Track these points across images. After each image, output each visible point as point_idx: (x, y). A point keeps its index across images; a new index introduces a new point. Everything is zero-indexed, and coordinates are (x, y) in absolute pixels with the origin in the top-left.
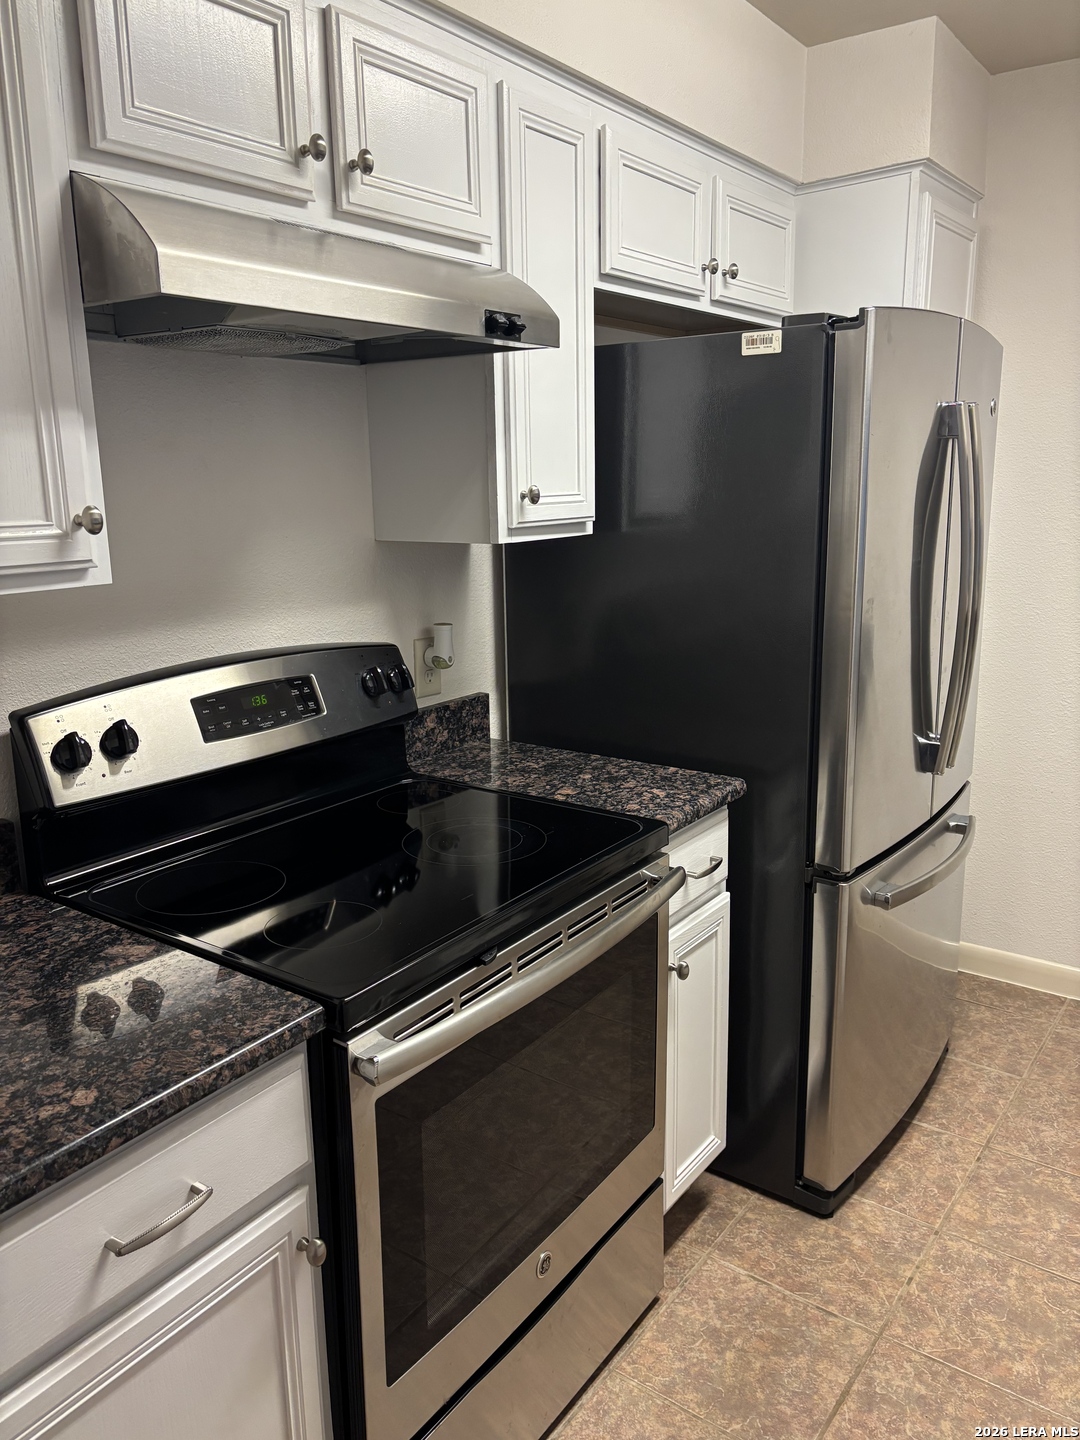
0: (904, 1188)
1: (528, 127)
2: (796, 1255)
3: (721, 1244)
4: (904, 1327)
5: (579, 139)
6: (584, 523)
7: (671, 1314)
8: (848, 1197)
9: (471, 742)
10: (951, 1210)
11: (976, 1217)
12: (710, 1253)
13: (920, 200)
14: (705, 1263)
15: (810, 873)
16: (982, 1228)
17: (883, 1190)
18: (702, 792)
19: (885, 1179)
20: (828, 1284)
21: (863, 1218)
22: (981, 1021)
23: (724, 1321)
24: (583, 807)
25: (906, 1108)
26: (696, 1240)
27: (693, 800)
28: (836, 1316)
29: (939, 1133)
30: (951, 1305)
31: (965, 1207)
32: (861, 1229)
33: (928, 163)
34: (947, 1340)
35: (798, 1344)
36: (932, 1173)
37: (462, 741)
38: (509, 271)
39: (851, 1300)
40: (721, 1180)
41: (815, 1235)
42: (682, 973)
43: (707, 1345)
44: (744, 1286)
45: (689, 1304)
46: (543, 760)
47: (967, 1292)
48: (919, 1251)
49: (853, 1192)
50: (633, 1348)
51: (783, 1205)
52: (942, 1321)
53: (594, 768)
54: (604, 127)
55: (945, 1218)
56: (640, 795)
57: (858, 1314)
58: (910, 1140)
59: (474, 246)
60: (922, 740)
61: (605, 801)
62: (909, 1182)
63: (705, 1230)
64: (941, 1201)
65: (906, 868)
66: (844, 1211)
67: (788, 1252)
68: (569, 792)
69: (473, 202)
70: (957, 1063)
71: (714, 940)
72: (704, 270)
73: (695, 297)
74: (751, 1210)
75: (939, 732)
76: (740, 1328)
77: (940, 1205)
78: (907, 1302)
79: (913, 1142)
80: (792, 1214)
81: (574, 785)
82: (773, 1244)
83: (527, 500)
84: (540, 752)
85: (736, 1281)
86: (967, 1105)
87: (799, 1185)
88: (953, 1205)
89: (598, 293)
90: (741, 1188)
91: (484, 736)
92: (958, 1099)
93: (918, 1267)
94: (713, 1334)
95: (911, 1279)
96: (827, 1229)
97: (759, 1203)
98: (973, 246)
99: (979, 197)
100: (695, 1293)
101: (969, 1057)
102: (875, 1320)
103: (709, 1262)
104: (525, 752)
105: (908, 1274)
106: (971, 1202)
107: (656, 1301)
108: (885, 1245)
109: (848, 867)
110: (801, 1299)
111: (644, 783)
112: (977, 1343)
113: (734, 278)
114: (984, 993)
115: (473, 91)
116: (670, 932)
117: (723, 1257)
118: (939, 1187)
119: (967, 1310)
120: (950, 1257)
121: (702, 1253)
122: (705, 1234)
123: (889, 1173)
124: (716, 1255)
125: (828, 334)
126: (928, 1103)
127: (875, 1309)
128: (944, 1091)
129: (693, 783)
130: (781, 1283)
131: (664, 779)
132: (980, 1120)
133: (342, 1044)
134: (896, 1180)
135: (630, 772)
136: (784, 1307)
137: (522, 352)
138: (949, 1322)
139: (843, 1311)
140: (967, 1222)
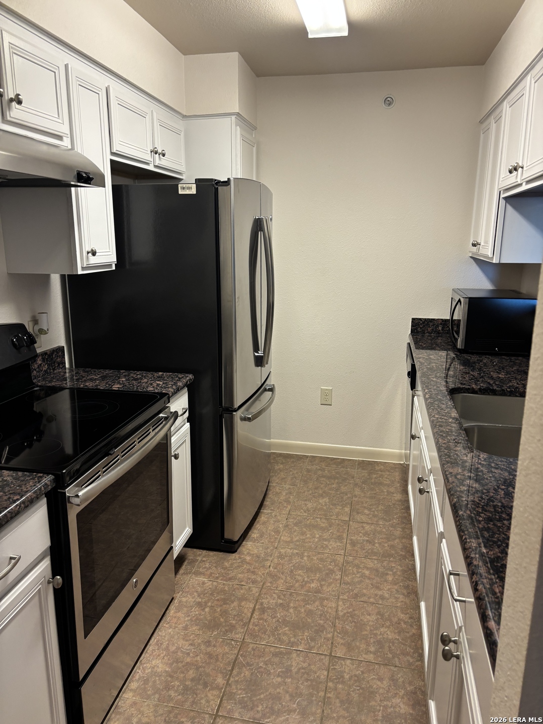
0: (261, 536)
1: (80, 85)
2: (225, 568)
3: (195, 572)
4: (271, 583)
5: (100, 91)
6: (111, 265)
7: (180, 602)
8: (241, 543)
9: (57, 370)
10: (280, 539)
11: (289, 539)
12: (191, 576)
13: (236, 131)
14: (190, 580)
15: (221, 411)
16: (292, 542)
17: (254, 538)
18: (177, 380)
19: (254, 534)
20: (240, 575)
21: (248, 549)
22: (279, 469)
23: (202, 598)
24: (128, 391)
25: (258, 507)
26: (184, 573)
27: (175, 384)
28: (245, 585)
29: (271, 513)
30: (286, 571)
31: (285, 537)
32: (248, 553)
33: (238, 114)
34: (287, 583)
35: (233, 599)
36: (271, 527)
37: (54, 369)
38: (76, 150)
39: (250, 579)
40: (189, 549)
41: (231, 560)
42: (176, 457)
43: (197, 608)
44: (207, 584)
45: (187, 596)
46: (99, 375)
47: (291, 565)
48: (271, 556)
49: (243, 541)
50: (168, 618)
51: (217, 552)
52: (284, 577)
53: (125, 376)
54: (109, 86)
55: (278, 542)
56: (152, 384)
57: (253, 583)
58: (261, 518)
59: (60, 138)
60: (256, 354)
61: (137, 388)
62: (263, 533)
63: (187, 568)
64: (276, 536)
65: (254, 405)
66: (241, 548)
67: (222, 568)
68: (118, 386)
69: (60, 118)
70: (273, 486)
71: (185, 443)
72: (151, 152)
73: (147, 164)
74: (204, 557)
75: (262, 350)
76: (209, 599)
77: (276, 538)
78: (269, 574)
79: (262, 518)
80: (221, 554)
81: (119, 383)
82: (216, 567)
83: (90, 254)
84: (95, 371)
85: (204, 583)
86: (279, 501)
87: (222, 542)
88: (280, 537)
89: (112, 161)
90: (198, 550)
91: (63, 367)
92: (276, 499)
93: (272, 561)
94: (199, 604)
95: (270, 566)
96: (235, 557)
97: (206, 554)
98: (254, 149)
99: (255, 128)
100: (188, 592)
101: (277, 483)
102: (259, 583)
103: (191, 579)
104: (87, 372)
105: (269, 565)
106: (286, 535)
107: (173, 599)
108: (258, 557)
109: (236, 405)
110: (231, 583)
111: (150, 379)
112: (297, 581)
113: (164, 156)
114: (279, 458)
115: (57, 68)
116: (172, 438)
117: (196, 576)
118: (274, 532)
119: (292, 571)
120: (282, 555)
121: (187, 578)
122: (187, 570)
123: (255, 531)
124: (193, 576)
125: (215, 187)
126: (265, 503)
127: (259, 579)
128: (270, 497)
129: (172, 378)
130: (222, 580)
131: (159, 377)
132: (285, 505)
133: (63, 491)
134: (258, 533)
135: (142, 376)
136: (224, 588)
137: (83, 188)
138: (286, 577)
139: (247, 583)
140: (286, 542)
